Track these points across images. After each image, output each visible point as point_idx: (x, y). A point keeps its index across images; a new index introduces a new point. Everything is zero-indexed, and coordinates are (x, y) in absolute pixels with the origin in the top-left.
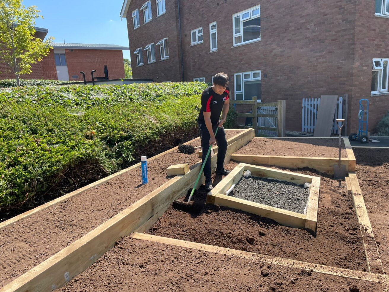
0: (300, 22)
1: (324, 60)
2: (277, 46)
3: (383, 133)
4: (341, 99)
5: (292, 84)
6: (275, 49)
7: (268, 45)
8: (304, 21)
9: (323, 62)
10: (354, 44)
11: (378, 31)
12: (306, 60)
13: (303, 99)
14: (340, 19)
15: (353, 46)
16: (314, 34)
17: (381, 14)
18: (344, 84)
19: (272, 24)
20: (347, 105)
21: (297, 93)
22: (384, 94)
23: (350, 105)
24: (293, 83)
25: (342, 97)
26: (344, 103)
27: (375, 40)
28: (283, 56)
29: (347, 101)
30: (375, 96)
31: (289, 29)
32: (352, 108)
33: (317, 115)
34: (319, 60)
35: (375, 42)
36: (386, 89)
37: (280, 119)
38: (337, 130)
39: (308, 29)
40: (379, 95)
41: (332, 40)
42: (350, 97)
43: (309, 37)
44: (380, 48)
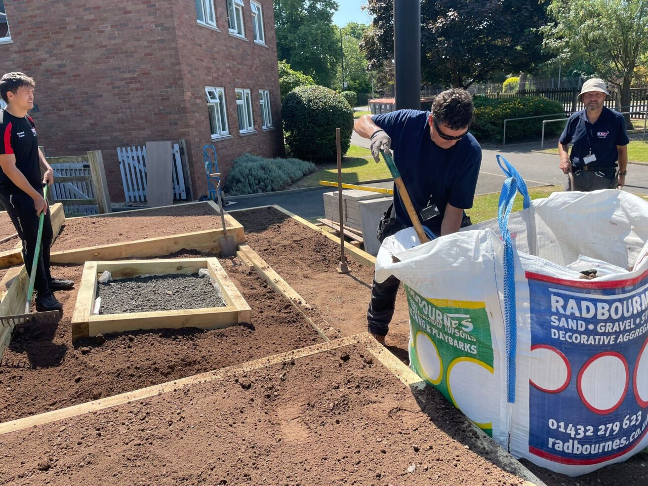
0: (86, 17)
1: (138, 85)
2: (48, 55)
3: (236, 191)
4: (176, 147)
5: (91, 124)
6: (45, 60)
7: (28, 51)
8: (92, 17)
9: (137, 89)
10: (179, 64)
11: (204, 46)
12: (107, 84)
13: (119, 149)
14: (151, 23)
15: (177, 68)
16: (113, 42)
17: (204, 23)
18: (176, 124)
19: (31, 13)
20: (186, 155)
21: (103, 138)
22: (226, 138)
23: (190, 156)
24: (92, 121)
25: (178, 143)
26: (182, 150)
27: (203, 61)
28: (64, 73)
29: (185, 150)
30: (216, 140)
31: (65, 28)
32: (194, 159)
33: (146, 173)
34: (132, 86)
35: (204, 64)
36: (227, 131)
37: (98, 182)
38: (180, 194)
39: (102, 32)
40: (220, 140)
41: (146, 55)
42: (188, 143)
43: (105, 46)
44: (210, 72)
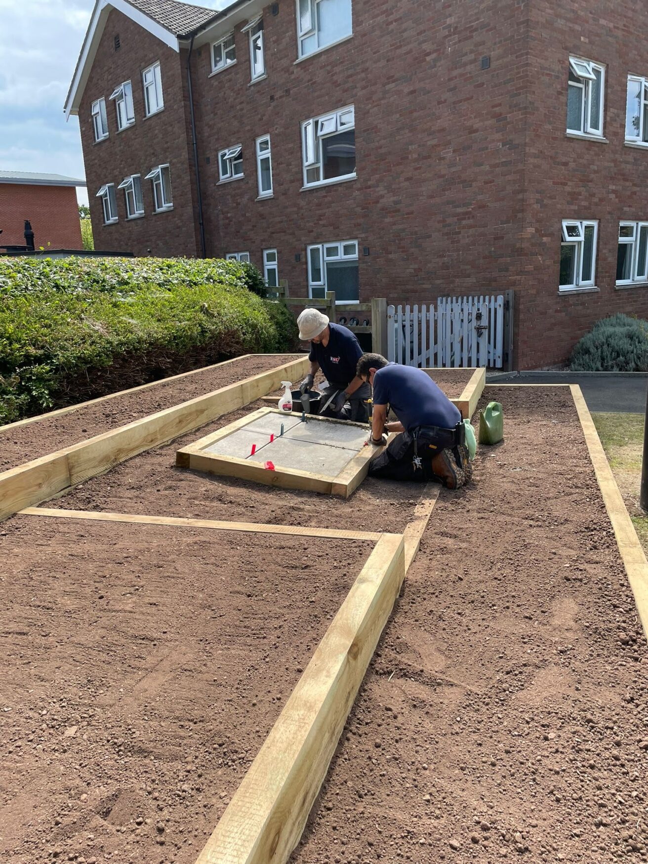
0: (429, 143)
1: (471, 222)
2: (386, 191)
3: (580, 365)
4: (501, 299)
5: (415, 270)
6: (382, 197)
7: (370, 187)
8: (435, 142)
9: (471, 227)
10: (523, 191)
11: (572, 165)
12: (439, 222)
13: (439, 299)
14: (499, 141)
15: (520, 196)
16: (453, 169)
17: (580, 133)
18: (507, 270)
19: (377, 144)
20: (511, 310)
21: (424, 286)
22: (587, 291)
23: (517, 311)
24: (416, 266)
25: (504, 295)
26: (506, 306)
27: (566, 184)
28: (399, 211)
29: (511, 304)
30: (566, 293)
31: (407, 158)
32: (522, 316)
34: (464, 222)
35: (568, 189)
36: (592, 281)
37: (376, 335)
38: (495, 360)
39: (444, 158)
40: (575, 292)
41: (486, 183)
42: (516, 296)
43: (443, 176)
44: (577, 199)
